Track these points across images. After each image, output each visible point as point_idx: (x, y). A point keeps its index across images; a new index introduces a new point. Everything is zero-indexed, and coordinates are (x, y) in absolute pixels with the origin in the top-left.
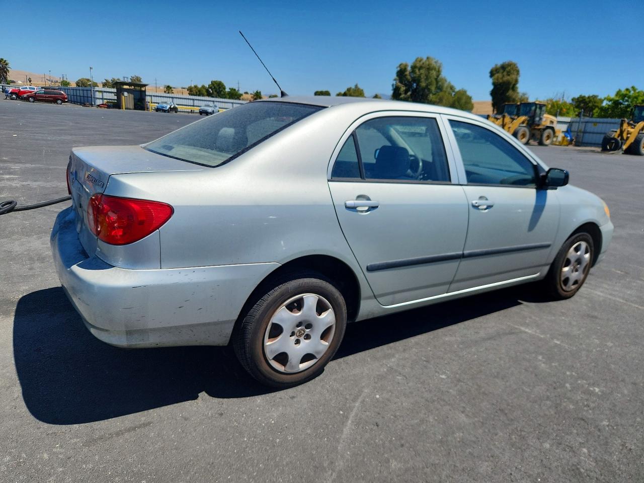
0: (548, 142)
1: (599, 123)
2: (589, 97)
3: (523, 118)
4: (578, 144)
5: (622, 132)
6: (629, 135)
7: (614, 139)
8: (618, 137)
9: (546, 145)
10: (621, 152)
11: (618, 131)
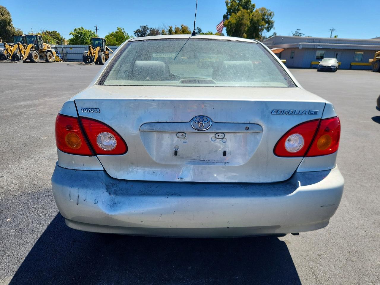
0: (51, 60)
1: (73, 48)
2: (52, 32)
3: (31, 46)
4: (66, 60)
5: (91, 53)
6: (94, 54)
7: (88, 56)
8: (90, 55)
9: (51, 62)
10: (94, 63)
11: (89, 52)
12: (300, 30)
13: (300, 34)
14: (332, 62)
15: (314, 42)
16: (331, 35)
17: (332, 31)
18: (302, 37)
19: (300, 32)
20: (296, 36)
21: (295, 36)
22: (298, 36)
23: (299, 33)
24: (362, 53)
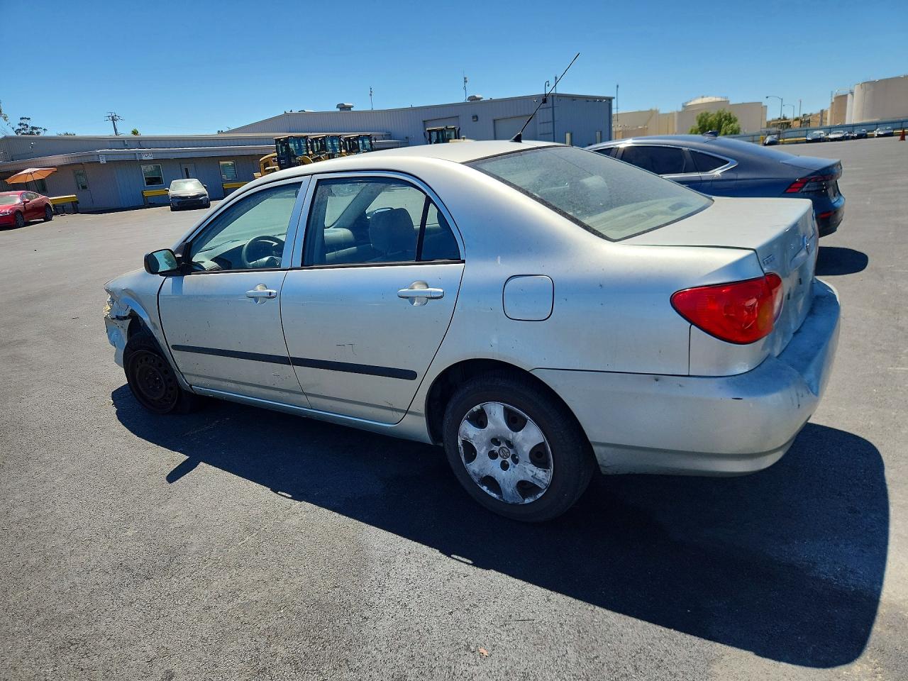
12: (29, 119)
13: (33, 128)
14: (190, 187)
15: (126, 146)
16: (116, 130)
17: (113, 120)
18: (41, 135)
19: (31, 124)
20: (27, 134)
21: (23, 134)
22: (31, 133)
23: (30, 126)
24: (230, 163)
